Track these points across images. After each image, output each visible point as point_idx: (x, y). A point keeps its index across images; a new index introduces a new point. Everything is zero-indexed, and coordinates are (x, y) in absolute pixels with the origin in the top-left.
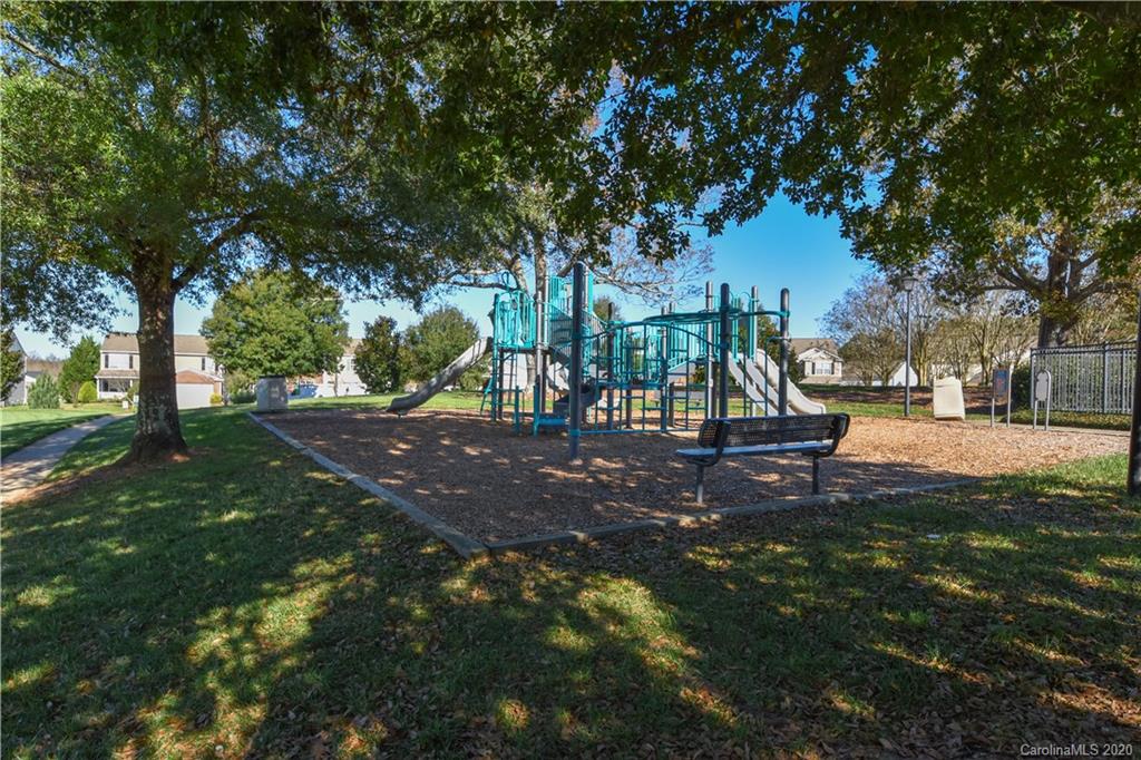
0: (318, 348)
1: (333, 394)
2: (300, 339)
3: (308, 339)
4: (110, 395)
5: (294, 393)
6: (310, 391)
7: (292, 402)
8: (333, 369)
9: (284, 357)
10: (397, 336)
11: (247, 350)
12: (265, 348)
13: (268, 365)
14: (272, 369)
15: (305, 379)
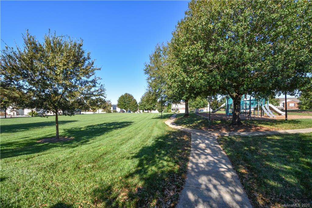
0: (204, 103)
1: (206, 111)
2: (201, 102)
3: (202, 102)
4: (173, 111)
5: (200, 111)
6: (202, 111)
7: (199, 112)
8: (206, 107)
9: (198, 105)
10: (218, 101)
11: (193, 104)
12: (195, 104)
13: (196, 106)
14: (196, 107)
15: (202, 109)
